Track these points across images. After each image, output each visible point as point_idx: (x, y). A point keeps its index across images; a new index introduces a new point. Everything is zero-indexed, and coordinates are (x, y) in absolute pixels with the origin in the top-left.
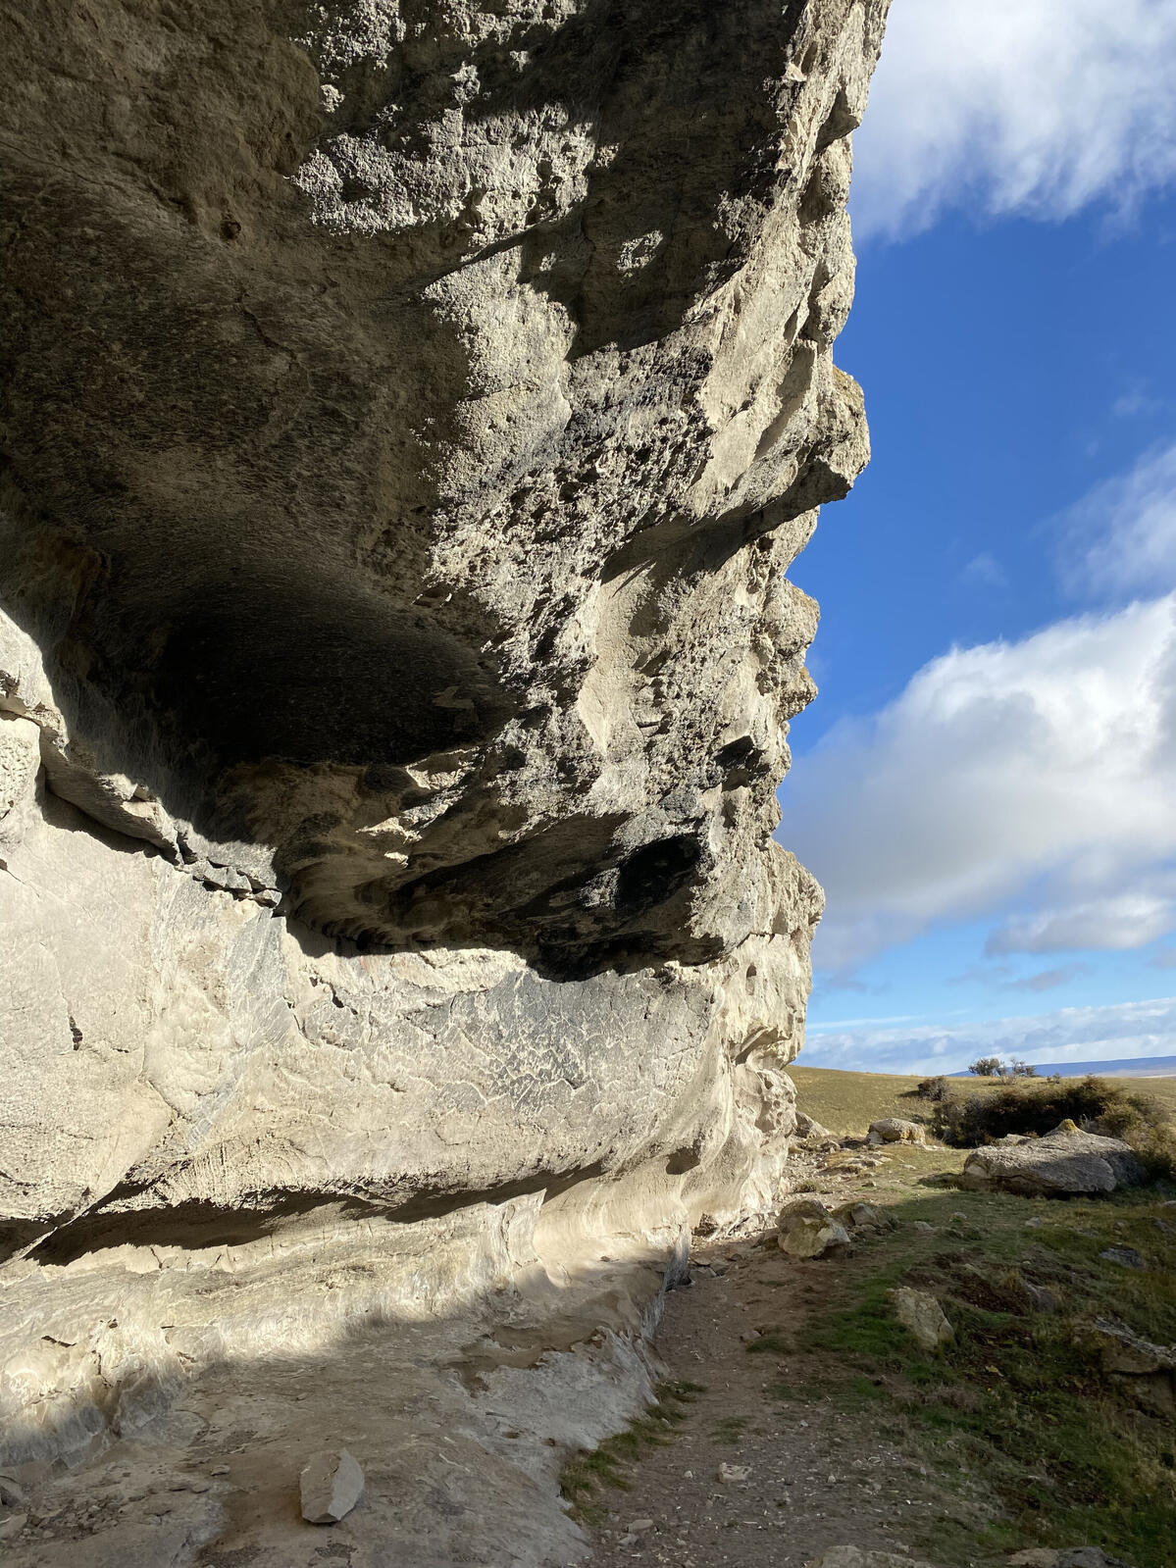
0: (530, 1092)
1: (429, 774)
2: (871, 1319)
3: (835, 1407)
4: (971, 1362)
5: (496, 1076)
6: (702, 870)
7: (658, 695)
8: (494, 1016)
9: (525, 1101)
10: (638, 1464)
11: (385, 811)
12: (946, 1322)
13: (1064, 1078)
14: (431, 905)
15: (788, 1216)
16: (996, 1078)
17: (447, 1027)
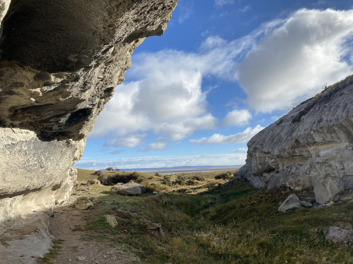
0: (31, 169)
1: (55, 78)
2: (101, 222)
3: (97, 242)
4: (122, 230)
5: (23, 164)
6: (89, 117)
7: (105, 71)
8: (26, 148)
9: (29, 171)
10: (55, 259)
11: (38, 86)
12: (116, 222)
13: (126, 171)
14: (20, 116)
15: (79, 200)
16: (112, 171)
17: (14, 150)
